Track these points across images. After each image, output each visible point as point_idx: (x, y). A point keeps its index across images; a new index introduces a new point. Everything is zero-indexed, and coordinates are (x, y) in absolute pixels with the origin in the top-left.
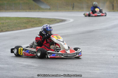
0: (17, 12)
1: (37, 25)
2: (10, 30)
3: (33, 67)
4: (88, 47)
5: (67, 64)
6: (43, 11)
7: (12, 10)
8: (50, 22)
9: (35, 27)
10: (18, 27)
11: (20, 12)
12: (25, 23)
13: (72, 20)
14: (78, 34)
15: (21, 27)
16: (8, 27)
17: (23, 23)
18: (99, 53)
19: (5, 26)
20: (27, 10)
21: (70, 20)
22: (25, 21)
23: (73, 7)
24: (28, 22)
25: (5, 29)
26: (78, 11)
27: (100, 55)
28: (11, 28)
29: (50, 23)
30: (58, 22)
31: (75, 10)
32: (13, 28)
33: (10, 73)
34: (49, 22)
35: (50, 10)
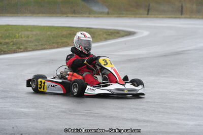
0: (52, 16)
2: (39, 48)
3: (80, 113)
4: (174, 79)
5: (138, 109)
6: (96, 15)
7: (43, 13)
8: (109, 35)
10: (53, 43)
11: (57, 16)
12: (66, 37)
13: (146, 33)
15: (58, 43)
16: (37, 44)
17: (62, 36)
18: (192, 90)
19: (31, 42)
20: (69, 15)
21: (142, 33)
22: (65, 33)
23: (148, 11)
24: (70, 34)
25: (32, 46)
26: (157, 17)
27: (194, 94)
29: (109, 37)
30: (123, 36)
31: (153, 16)
32: (46, 44)
33: (39, 122)
34: (107, 35)
35: (108, 14)
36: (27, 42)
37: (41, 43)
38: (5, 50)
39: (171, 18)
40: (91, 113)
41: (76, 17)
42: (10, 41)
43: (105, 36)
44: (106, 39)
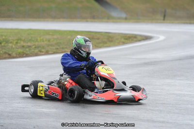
0: (72, 21)
1: (105, 45)
4: (189, 82)
5: (154, 110)
6: (115, 21)
7: (64, 18)
8: (127, 39)
9: (100, 47)
11: (77, 21)
13: (162, 38)
14: (172, 61)
16: (58, 47)
19: (52, 45)
20: (88, 20)
21: (158, 38)
23: (164, 16)
25: (53, 49)
26: (173, 23)
28: (63, 48)
29: (126, 41)
30: (140, 41)
31: (168, 21)
32: (66, 48)
34: (125, 39)
35: (126, 19)
36: (48, 45)
37: (61, 47)
38: (27, 53)
39: (187, 23)
40: (108, 113)
41: (95, 22)
42: (32, 44)
43: (123, 40)
44: (124, 43)
